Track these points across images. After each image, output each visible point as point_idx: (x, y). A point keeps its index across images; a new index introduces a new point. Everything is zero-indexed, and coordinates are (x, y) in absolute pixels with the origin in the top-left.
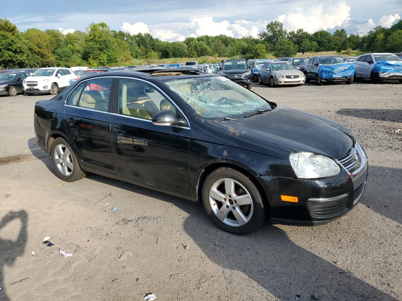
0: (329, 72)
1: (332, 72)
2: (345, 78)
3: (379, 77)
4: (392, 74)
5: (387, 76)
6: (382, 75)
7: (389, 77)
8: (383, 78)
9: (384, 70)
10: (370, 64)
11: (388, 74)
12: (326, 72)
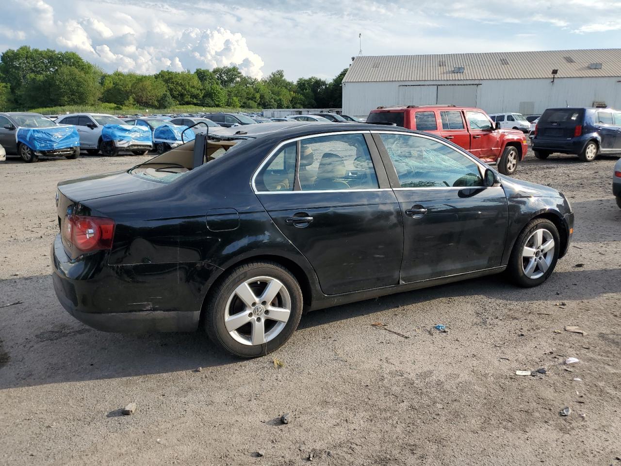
0: (45, 140)
1: (51, 141)
2: (69, 150)
3: (116, 147)
4: (131, 143)
5: (126, 146)
6: (119, 144)
7: (129, 147)
8: (121, 149)
9: (120, 136)
10: (92, 129)
11: (127, 142)
12: (40, 140)
